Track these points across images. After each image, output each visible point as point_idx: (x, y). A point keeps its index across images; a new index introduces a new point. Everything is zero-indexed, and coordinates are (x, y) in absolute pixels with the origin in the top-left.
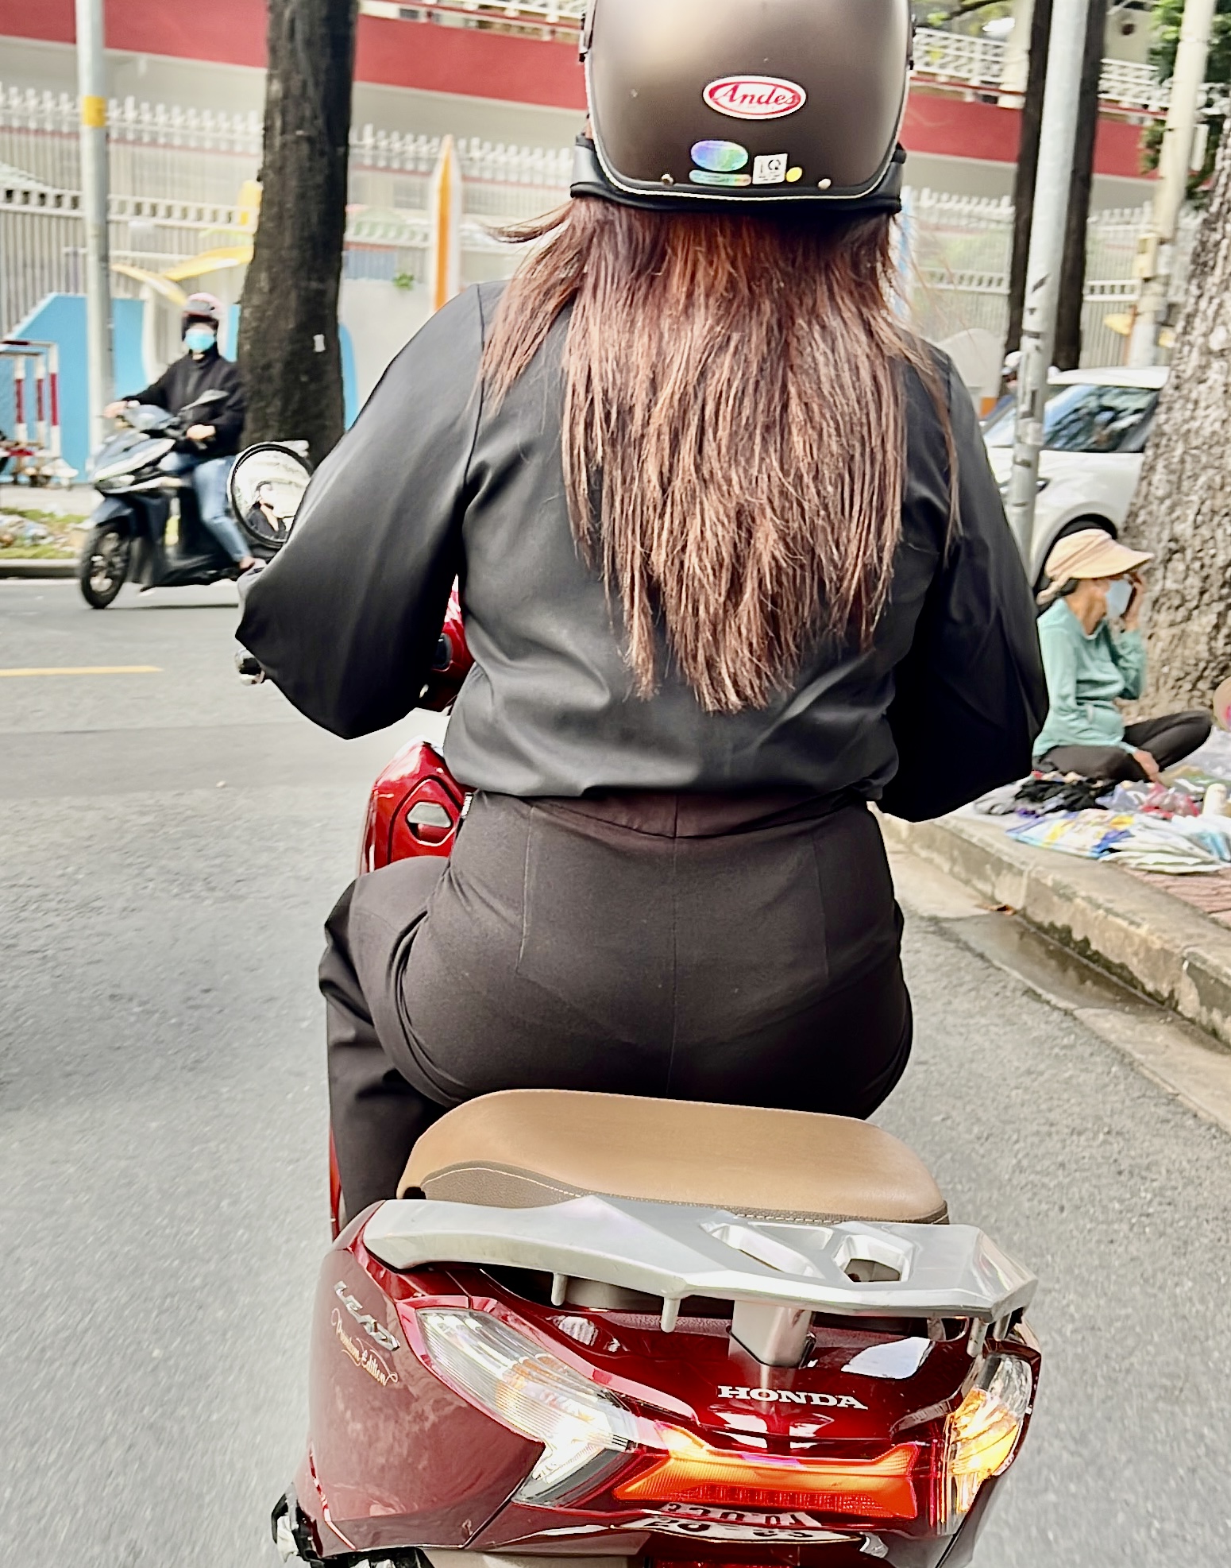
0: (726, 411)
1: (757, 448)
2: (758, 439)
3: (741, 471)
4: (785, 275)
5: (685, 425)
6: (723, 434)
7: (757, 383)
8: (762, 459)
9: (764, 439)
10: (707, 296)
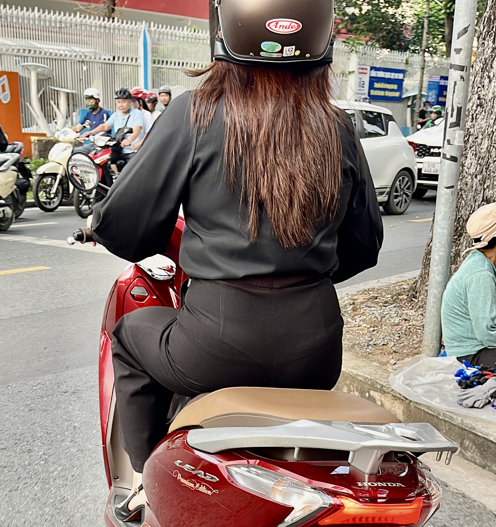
0: (283, 139)
1: (294, 153)
2: (293, 150)
3: (289, 161)
4: (296, 89)
5: (270, 144)
6: (282, 147)
7: (291, 129)
8: (295, 157)
9: (295, 149)
10: (271, 96)
